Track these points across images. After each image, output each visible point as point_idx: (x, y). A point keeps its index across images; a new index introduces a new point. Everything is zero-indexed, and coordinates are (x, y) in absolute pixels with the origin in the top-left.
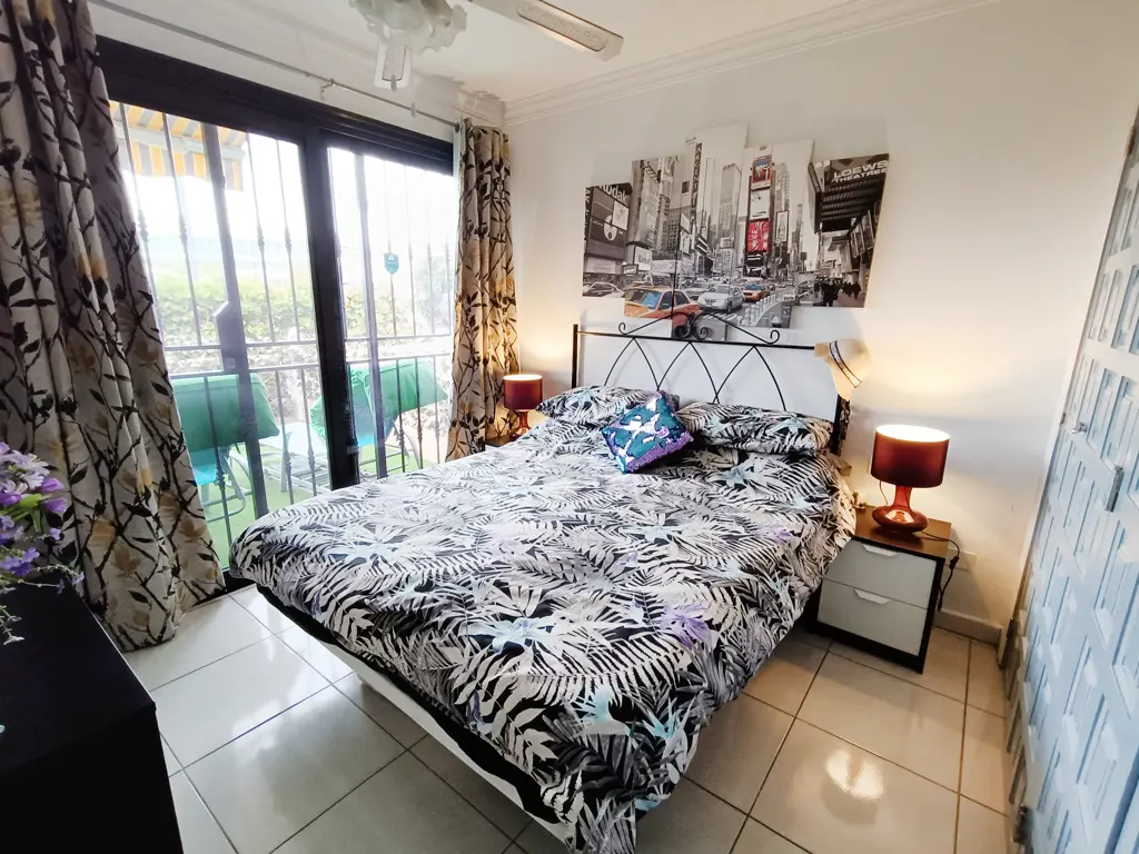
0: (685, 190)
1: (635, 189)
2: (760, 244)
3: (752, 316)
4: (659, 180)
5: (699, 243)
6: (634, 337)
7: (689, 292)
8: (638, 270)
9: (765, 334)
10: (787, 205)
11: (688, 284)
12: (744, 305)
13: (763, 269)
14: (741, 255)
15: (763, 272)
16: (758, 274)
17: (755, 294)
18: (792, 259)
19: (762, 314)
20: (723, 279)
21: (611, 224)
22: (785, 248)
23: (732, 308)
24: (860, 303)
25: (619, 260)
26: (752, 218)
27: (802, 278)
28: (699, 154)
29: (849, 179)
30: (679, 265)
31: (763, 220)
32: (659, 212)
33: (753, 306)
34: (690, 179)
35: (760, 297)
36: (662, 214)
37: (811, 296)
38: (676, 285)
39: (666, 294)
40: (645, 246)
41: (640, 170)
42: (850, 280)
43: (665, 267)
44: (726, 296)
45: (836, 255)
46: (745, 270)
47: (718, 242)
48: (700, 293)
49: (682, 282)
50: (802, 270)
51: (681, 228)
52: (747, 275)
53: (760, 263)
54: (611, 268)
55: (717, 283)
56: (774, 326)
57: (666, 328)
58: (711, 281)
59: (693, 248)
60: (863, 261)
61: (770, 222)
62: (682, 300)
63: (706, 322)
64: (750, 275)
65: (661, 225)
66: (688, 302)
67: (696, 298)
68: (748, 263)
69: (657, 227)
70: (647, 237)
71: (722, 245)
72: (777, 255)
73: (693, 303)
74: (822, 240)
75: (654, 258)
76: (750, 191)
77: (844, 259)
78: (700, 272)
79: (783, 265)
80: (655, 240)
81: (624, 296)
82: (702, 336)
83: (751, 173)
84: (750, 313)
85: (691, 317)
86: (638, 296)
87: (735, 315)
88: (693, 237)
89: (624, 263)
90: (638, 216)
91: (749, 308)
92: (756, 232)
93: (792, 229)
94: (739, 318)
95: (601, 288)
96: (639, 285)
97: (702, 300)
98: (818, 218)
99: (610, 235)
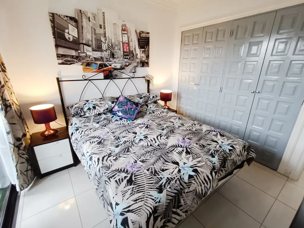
0: (101, 28)
1: (80, 21)
2: (127, 50)
3: (127, 70)
4: (90, 21)
5: (109, 47)
6: (90, 80)
7: (108, 63)
8: (86, 55)
9: (131, 75)
10: (132, 40)
11: (108, 61)
12: (125, 67)
13: (128, 57)
14: (122, 53)
15: (128, 58)
16: (127, 58)
17: (127, 64)
18: (135, 55)
19: (130, 70)
20: (118, 59)
21: (68, 33)
22: (133, 52)
23: (122, 68)
24: (148, 66)
25: (76, 50)
26: (123, 42)
27: (137, 60)
28: (104, 16)
29: (144, 36)
30: (103, 54)
31: (126, 43)
32: (92, 33)
33: (127, 67)
34: (102, 24)
35: (129, 65)
36: (93, 34)
37: (140, 65)
38: (103, 61)
39: (100, 64)
40: (89, 46)
41: (80, 14)
42: (146, 61)
43: (98, 54)
44: (120, 65)
45: (143, 55)
46: (124, 57)
47: (115, 48)
48: (112, 64)
49: (105, 60)
50: (137, 58)
51: (101, 41)
52: (124, 59)
53: (127, 55)
54: (73, 53)
55: (117, 61)
56: (133, 72)
57: (101, 75)
58: (115, 60)
59: (107, 48)
60: (148, 57)
61: (128, 44)
62: (106, 66)
63: (115, 72)
64: (126, 58)
65: (94, 39)
66: (108, 67)
67: (111, 65)
68: (124, 55)
69: (92, 39)
70: (89, 42)
71: (116, 49)
72: (131, 54)
73: (110, 67)
74: (140, 51)
75: (93, 51)
76: (122, 34)
77: (145, 56)
78: (111, 57)
79: (133, 56)
80: (92, 44)
81: (82, 65)
82: (115, 77)
83: (121, 28)
84: (127, 69)
85: (110, 72)
86: (88, 64)
87: (123, 70)
88: (106, 45)
89: (79, 51)
90: (82, 33)
91: (126, 68)
92: (125, 46)
93: (134, 47)
94: (124, 71)
95: (69, 61)
96: (88, 60)
97: (113, 66)
98: (139, 45)
99: (69, 38)
